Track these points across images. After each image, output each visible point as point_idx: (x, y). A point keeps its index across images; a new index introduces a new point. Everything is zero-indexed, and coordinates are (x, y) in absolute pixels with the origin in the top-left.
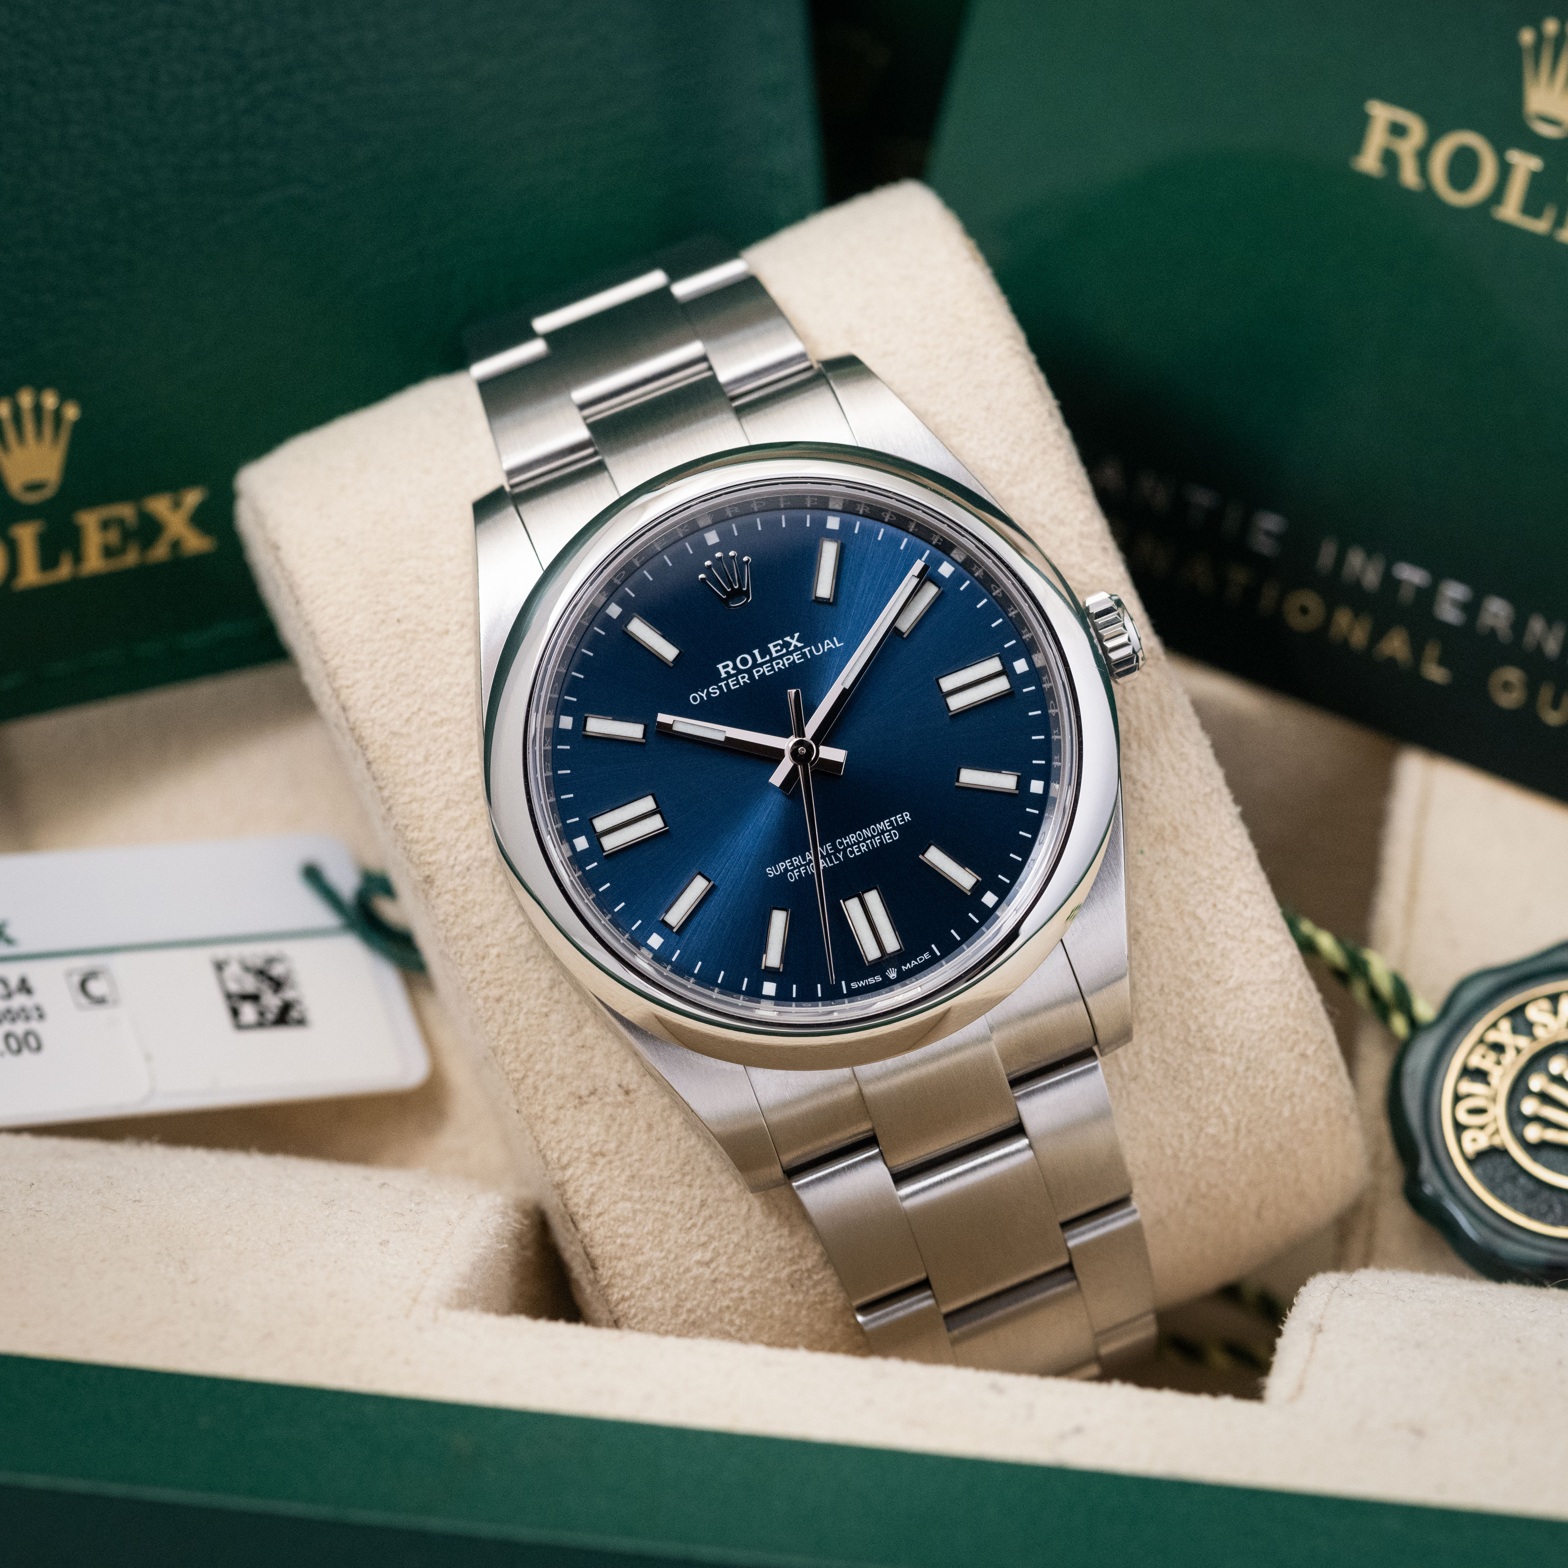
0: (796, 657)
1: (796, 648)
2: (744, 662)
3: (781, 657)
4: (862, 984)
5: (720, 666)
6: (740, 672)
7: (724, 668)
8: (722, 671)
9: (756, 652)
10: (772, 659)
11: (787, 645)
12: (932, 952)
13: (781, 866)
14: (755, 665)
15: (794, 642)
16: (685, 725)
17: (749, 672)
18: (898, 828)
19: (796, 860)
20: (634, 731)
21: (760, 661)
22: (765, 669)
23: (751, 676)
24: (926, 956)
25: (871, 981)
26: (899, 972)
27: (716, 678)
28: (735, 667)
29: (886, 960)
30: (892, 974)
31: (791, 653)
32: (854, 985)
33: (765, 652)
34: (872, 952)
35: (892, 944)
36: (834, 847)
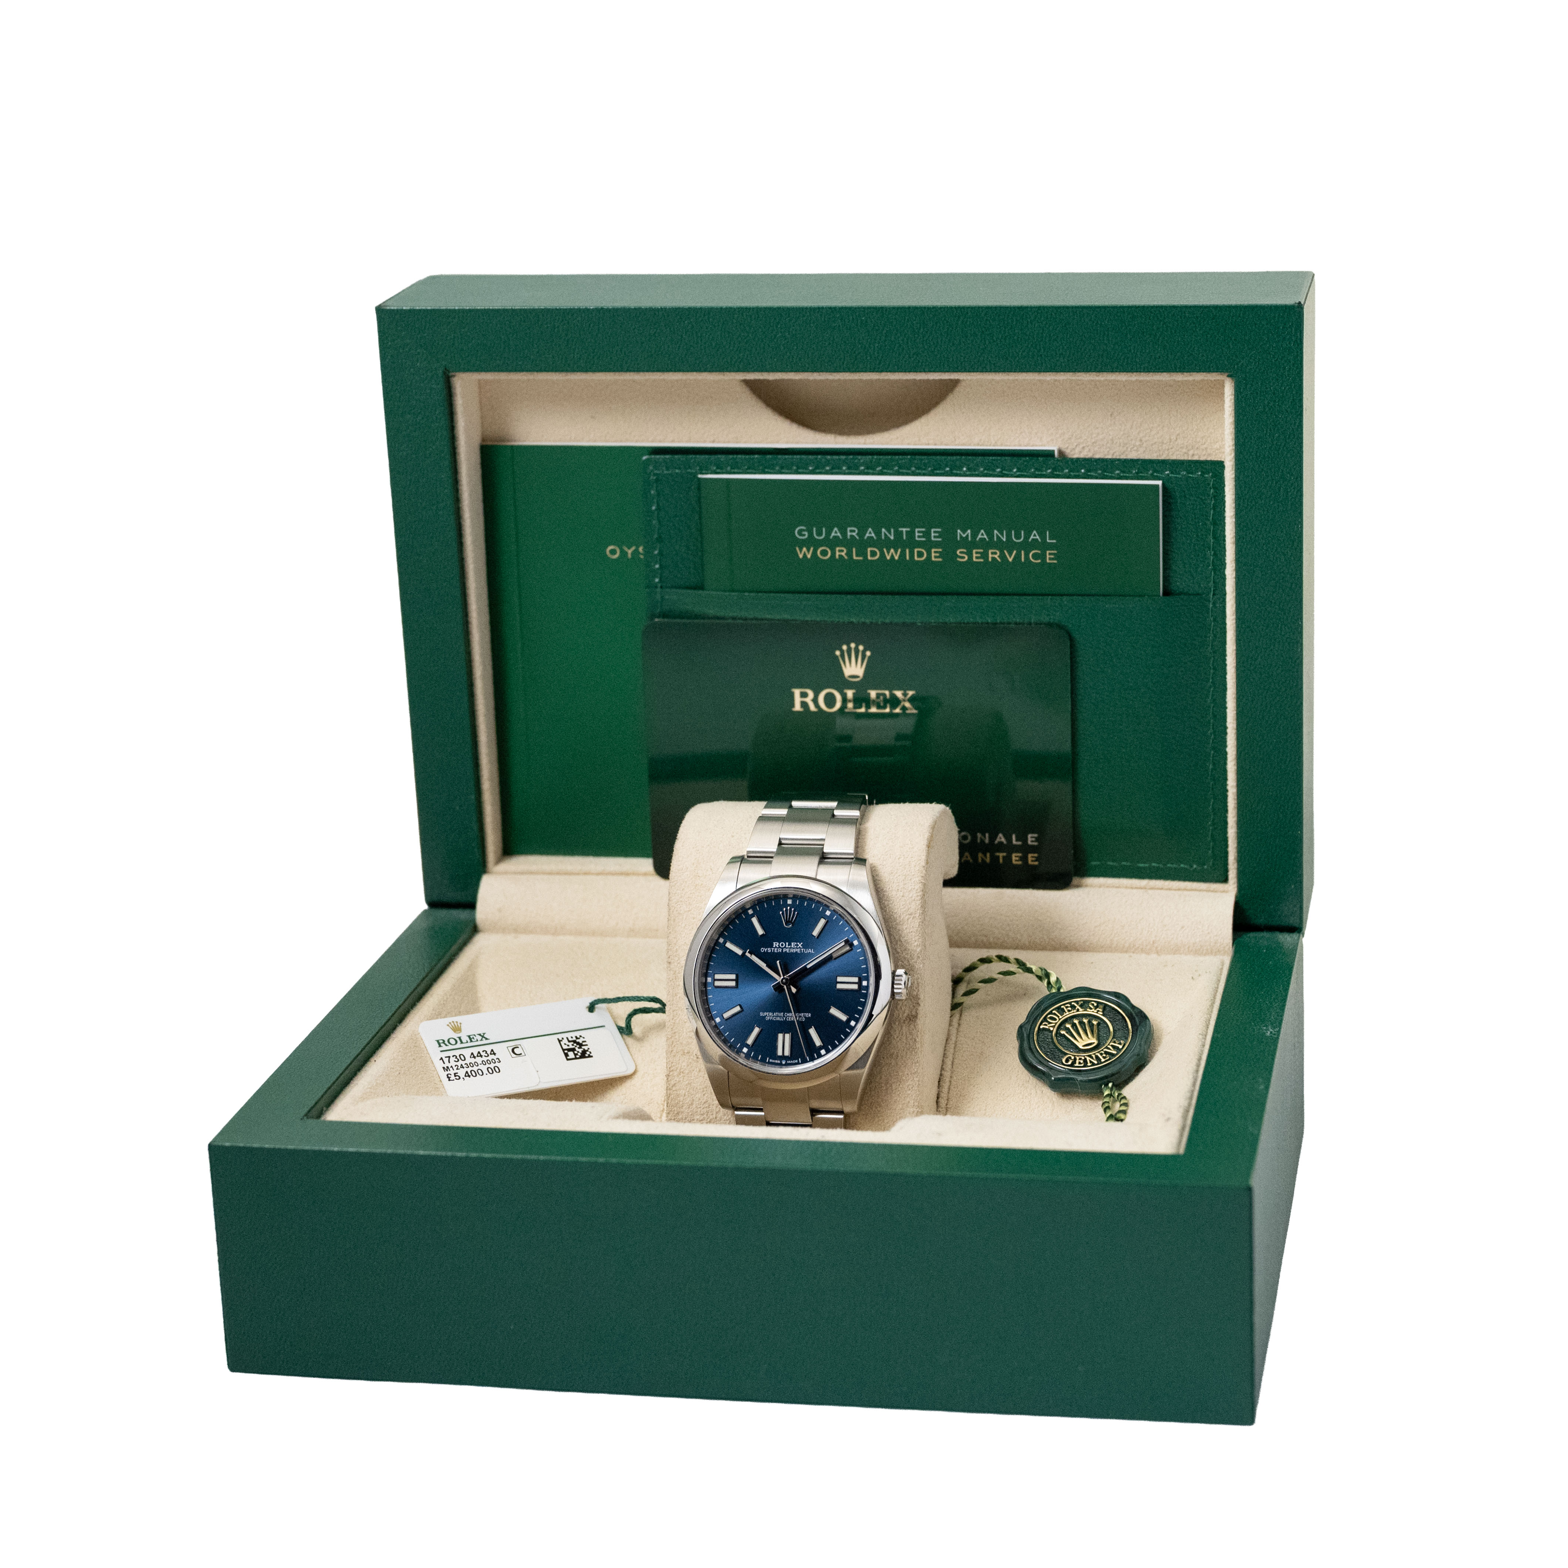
0: (798, 950)
1: (800, 948)
2: (782, 945)
3: (794, 948)
4: (773, 1061)
5: (774, 943)
6: (780, 947)
7: (776, 944)
8: (774, 945)
9: (787, 943)
10: (791, 948)
11: (797, 945)
12: (799, 1061)
13: (765, 1014)
14: (785, 947)
15: (800, 945)
16: (754, 958)
17: (782, 949)
18: (805, 1017)
19: (771, 1014)
20: (739, 952)
21: (787, 946)
22: (787, 950)
23: (782, 950)
24: (796, 1061)
25: (776, 1061)
26: (786, 1062)
27: (771, 946)
28: (779, 945)
29: (783, 1057)
30: (784, 1062)
31: (797, 948)
32: (771, 1060)
33: (790, 944)
34: (780, 1053)
35: (787, 1053)
36: (784, 1015)
